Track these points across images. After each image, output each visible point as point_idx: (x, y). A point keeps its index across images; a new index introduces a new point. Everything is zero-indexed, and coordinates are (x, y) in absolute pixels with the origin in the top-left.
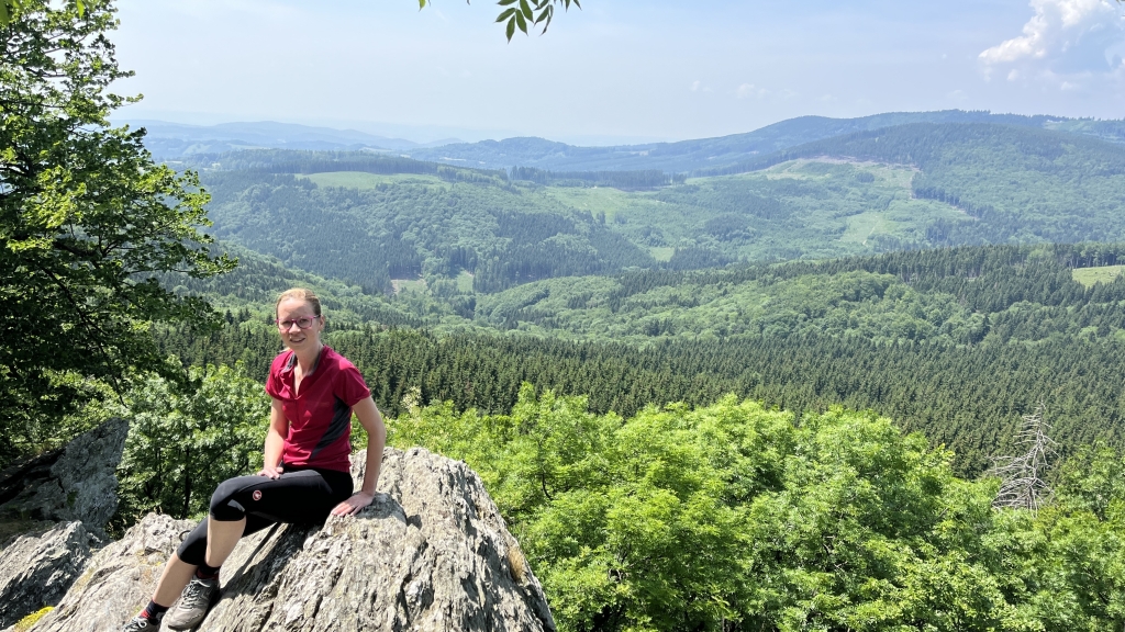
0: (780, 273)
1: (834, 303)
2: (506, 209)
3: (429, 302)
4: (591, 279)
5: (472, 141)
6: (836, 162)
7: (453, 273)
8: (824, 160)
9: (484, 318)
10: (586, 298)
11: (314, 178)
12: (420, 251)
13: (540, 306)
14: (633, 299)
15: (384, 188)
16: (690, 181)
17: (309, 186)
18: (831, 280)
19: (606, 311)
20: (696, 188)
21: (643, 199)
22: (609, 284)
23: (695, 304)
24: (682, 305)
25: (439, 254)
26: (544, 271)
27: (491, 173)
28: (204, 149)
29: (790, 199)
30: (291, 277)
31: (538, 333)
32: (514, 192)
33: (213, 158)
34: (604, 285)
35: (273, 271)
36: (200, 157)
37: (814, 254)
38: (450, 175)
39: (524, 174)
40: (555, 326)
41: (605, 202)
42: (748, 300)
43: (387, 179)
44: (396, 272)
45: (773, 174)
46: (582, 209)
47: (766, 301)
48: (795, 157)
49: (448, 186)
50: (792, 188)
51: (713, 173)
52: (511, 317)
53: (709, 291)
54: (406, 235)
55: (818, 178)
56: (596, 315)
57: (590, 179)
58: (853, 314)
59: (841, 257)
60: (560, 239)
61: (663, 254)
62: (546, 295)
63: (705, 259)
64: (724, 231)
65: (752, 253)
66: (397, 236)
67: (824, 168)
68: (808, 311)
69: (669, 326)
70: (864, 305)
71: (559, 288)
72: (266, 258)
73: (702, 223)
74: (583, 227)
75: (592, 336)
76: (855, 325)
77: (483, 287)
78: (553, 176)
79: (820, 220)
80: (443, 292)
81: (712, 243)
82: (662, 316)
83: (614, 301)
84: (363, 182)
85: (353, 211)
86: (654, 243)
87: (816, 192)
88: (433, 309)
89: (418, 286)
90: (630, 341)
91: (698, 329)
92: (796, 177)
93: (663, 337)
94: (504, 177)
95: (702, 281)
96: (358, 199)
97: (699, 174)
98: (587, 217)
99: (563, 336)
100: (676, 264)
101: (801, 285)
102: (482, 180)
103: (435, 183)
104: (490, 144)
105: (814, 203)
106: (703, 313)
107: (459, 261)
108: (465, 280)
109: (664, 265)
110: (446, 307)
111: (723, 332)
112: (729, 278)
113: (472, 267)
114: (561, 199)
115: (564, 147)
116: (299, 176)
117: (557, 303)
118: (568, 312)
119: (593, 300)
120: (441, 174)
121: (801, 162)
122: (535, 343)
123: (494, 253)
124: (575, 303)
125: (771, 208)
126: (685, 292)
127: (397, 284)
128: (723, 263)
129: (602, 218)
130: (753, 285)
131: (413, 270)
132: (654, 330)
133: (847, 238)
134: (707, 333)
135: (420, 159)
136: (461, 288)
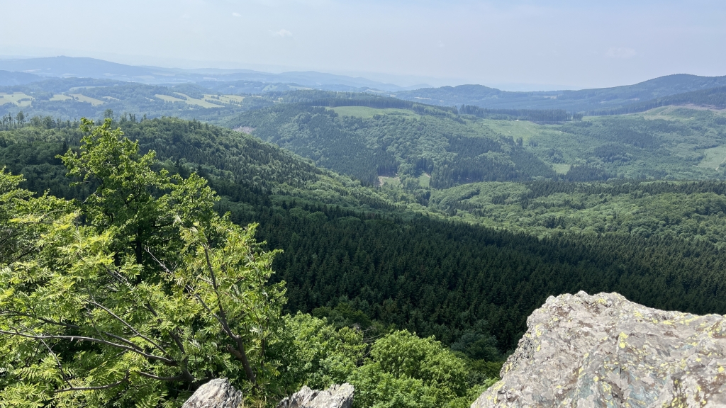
0: (648, 189)
1: (688, 215)
2: (455, 134)
3: (401, 193)
4: (510, 184)
5: (437, 86)
6: (699, 108)
7: (417, 174)
8: (690, 106)
9: (435, 206)
10: (505, 197)
11: (337, 110)
12: (398, 158)
13: (473, 200)
14: (538, 200)
15: (378, 117)
16: (585, 119)
17: (333, 115)
18: (687, 198)
19: (518, 208)
20: (590, 124)
21: (551, 130)
22: (522, 189)
23: (582, 207)
24: (573, 207)
25: (409, 162)
26: (477, 177)
27: (446, 109)
28: (274, 89)
29: (660, 134)
30: (320, 173)
31: (470, 220)
32: (461, 122)
33: (279, 94)
34: (517, 189)
35: (309, 169)
36: (271, 94)
37: (676, 175)
38: (420, 110)
39: (469, 110)
40: (482, 215)
41: (524, 131)
42: (623, 208)
43: (381, 112)
44: (382, 172)
45: (650, 116)
46: (507, 134)
47: (636, 209)
48: (667, 104)
49: (418, 117)
50: (664, 127)
51: (603, 113)
52: (453, 206)
53: (594, 198)
54: (390, 149)
55: (684, 120)
56: (510, 210)
57: (514, 114)
58: (702, 224)
59: (705, 178)
60: (490, 155)
61: (563, 169)
62: (477, 193)
63: (592, 175)
64: (608, 155)
65: (628, 172)
66: (384, 149)
67: (689, 113)
68: (667, 219)
69: (562, 222)
70: (711, 218)
71: (486, 190)
72: (306, 160)
73: (592, 149)
74: (507, 147)
75: (507, 226)
76: (703, 232)
77: (436, 185)
78: (489, 112)
79: (683, 151)
80: (410, 186)
81: (598, 163)
82: (558, 215)
83: (524, 201)
84: (366, 113)
85: (359, 132)
86: (556, 161)
87: (682, 130)
88: (403, 198)
89: (395, 181)
90: (533, 231)
91: (583, 226)
92: (666, 118)
93: (557, 230)
94: (456, 112)
95: (589, 191)
96: (362, 124)
97: (593, 114)
98: (510, 141)
99: (487, 223)
100: (570, 177)
101: (663, 200)
102: (441, 113)
103: (410, 115)
104: (448, 89)
105: (680, 138)
106: (586, 214)
107: (422, 166)
108: (425, 179)
109: (562, 176)
110: (411, 197)
111: (601, 230)
112: (608, 191)
113: (429, 171)
114: (494, 128)
115: (497, 92)
116: (328, 108)
117: (484, 199)
118: (492, 206)
119: (510, 199)
120: (415, 109)
121: (672, 107)
122: (466, 227)
123: (445, 162)
124: (498, 200)
125: (644, 140)
126: (575, 198)
127: (382, 179)
128: (605, 177)
129: (521, 142)
130: (626, 197)
131: (391, 171)
132: (551, 224)
133: (704, 164)
134: (588, 230)
135: (402, 98)
136: (421, 184)
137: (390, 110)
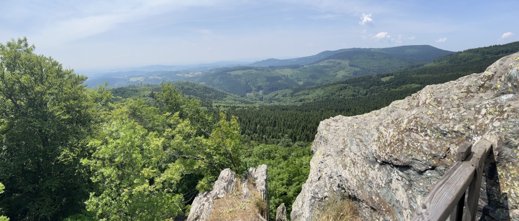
0: (325, 86)
1: (337, 91)
2: (268, 76)
3: (254, 98)
4: (287, 90)
5: (260, 60)
6: (333, 60)
7: (258, 91)
8: (331, 60)
9: (265, 101)
10: (286, 94)
11: (231, 73)
12: (252, 87)
13: (276, 97)
14: (296, 94)
15: (244, 74)
16: (305, 66)
17: (230, 75)
18: (335, 87)
19: (290, 97)
20: (306, 68)
21: (296, 71)
22: (291, 91)
23: (308, 94)
24: (306, 94)
25: (255, 87)
26: (276, 89)
27: (264, 68)
28: (211, 68)
29: (325, 69)
30: (227, 95)
31: (277, 103)
32: (269, 72)
33: (212, 70)
34: (289, 91)
35: (224, 94)
36: (210, 70)
37: (331, 80)
38: (256, 69)
39: (271, 67)
40: (280, 101)
41: (288, 72)
42: (320, 92)
43: (245, 72)
44: (247, 92)
45: (322, 64)
46: (283, 74)
47: (323, 92)
48: (325, 60)
49: (256, 72)
50: (325, 67)
51: (309, 64)
52: (271, 100)
53: (311, 91)
54: (249, 84)
55: (330, 64)
56: (288, 98)
57: (284, 67)
58: (341, 93)
59: (338, 80)
60: (279, 81)
61: (301, 83)
62: (277, 94)
63: (309, 84)
64: (313, 77)
65: (319, 81)
66: (247, 84)
67: (331, 62)
68: (332, 93)
69: (304, 100)
70: (342, 91)
71: (280, 93)
72: (222, 91)
73: (308, 76)
74: (284, 78)
75: (288, 104)
76: (341, 95)
77: (265, 94)
78: (277, 67)
79: (331, 73)
80: (257, 95)
81: (311, 80)
82: (302, 97)
83: (292, 95)
84: (240, 73)
85: (238, 79)
86: (299, 81)
87: (330, 67)
88: (255, 99)
89: (252, 94)
90: (296, 104)
91: (310, 100)
92: (326, 64)
93: (303, 102)
94: (267, 68)
95: (309, 89)
96: (239, 76)
97: (306, 65)
98: (284, 76)
99: (282, 104)
100: (304, 85)
101: (330, 88)
102: (262, 69)
103: (254, 71)
104: (263, 61)
105: (330, 70)
106: (310, 96)
107: (259, 88)
108: (261, 92)
109: (302, 85)
110: (257, 99)
111: (315, 100)
112: (315, 88)
113: (262, 89)
114: (279, 72)
115: (278, 60)
116: (228, 73)
117: (280, 96)
118: (282, 98)
119: (287, 95)
120: (255, 69)
121: (326, 61)
122: (276, 106)
123: (266, 86)
124: (284, 96)
125: (321, 71)
126: (306, 92)
127: (248, 94)
128: (313, 84)
129: (287, 76)
130: (320, 89)
131: (250, 91)
132: (301, 101)
133: (337, 76)
134: (312, 101)
135: (250, 66)
136: (260, 94)
137: (248, 71)
